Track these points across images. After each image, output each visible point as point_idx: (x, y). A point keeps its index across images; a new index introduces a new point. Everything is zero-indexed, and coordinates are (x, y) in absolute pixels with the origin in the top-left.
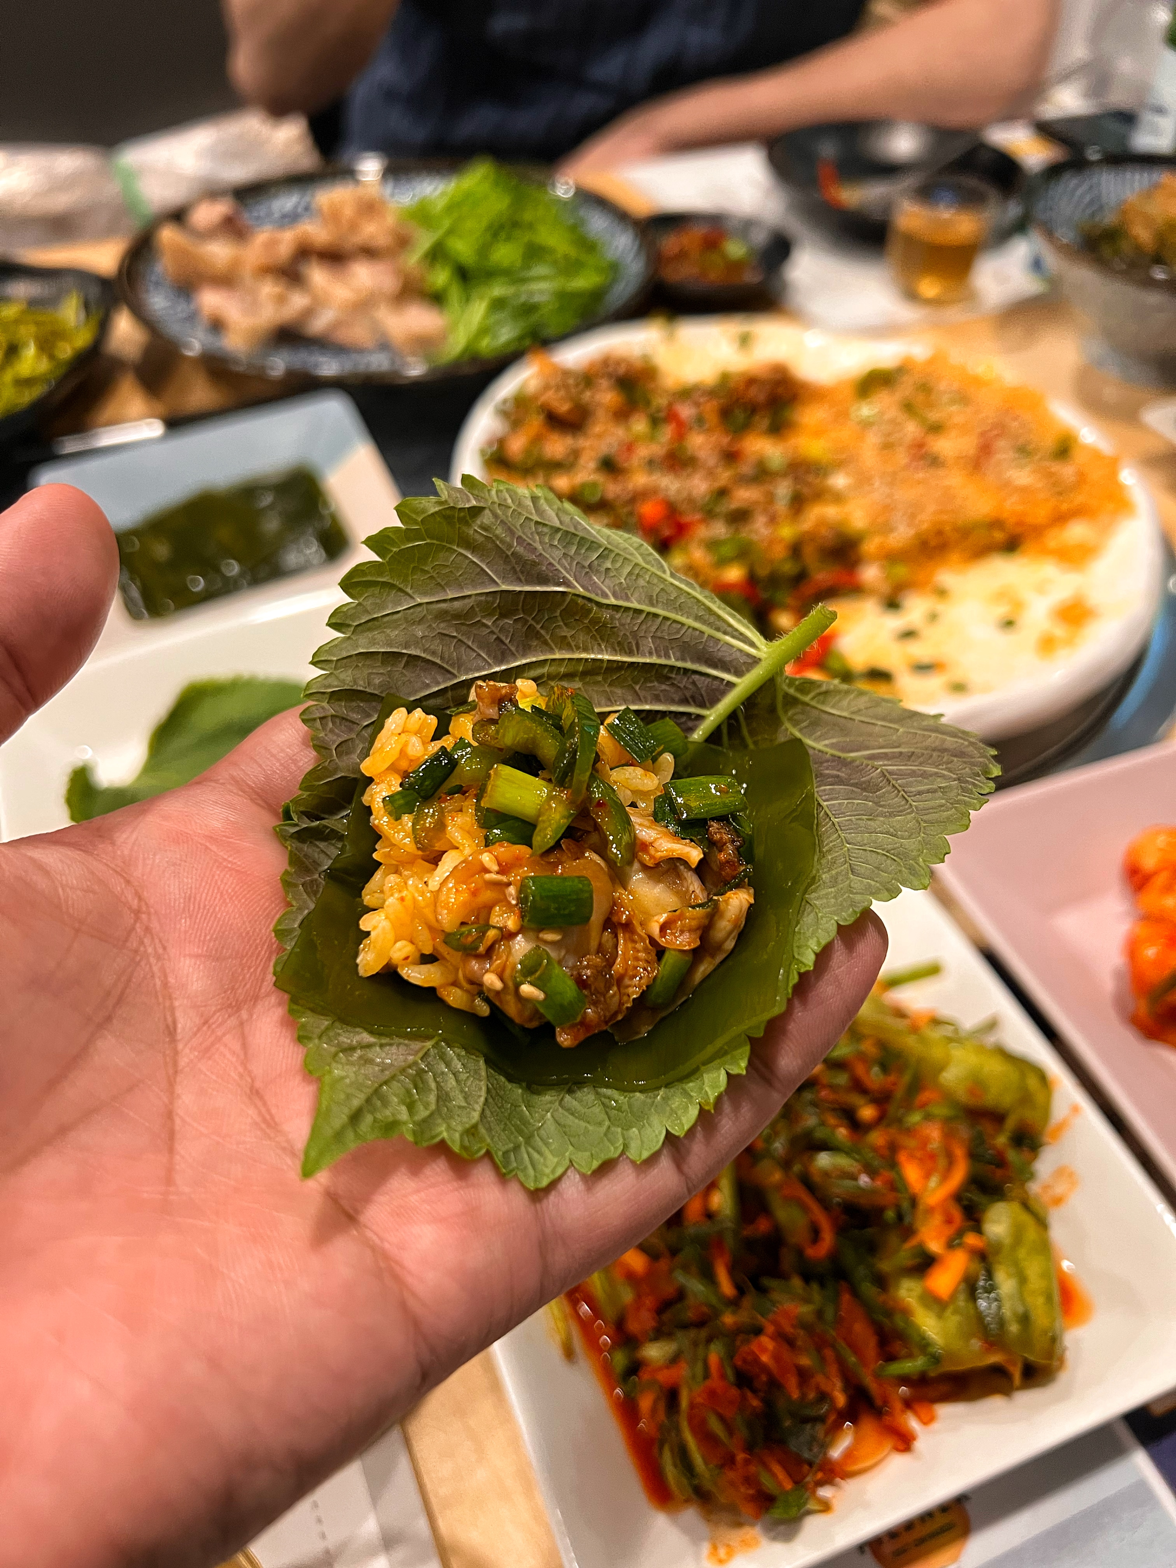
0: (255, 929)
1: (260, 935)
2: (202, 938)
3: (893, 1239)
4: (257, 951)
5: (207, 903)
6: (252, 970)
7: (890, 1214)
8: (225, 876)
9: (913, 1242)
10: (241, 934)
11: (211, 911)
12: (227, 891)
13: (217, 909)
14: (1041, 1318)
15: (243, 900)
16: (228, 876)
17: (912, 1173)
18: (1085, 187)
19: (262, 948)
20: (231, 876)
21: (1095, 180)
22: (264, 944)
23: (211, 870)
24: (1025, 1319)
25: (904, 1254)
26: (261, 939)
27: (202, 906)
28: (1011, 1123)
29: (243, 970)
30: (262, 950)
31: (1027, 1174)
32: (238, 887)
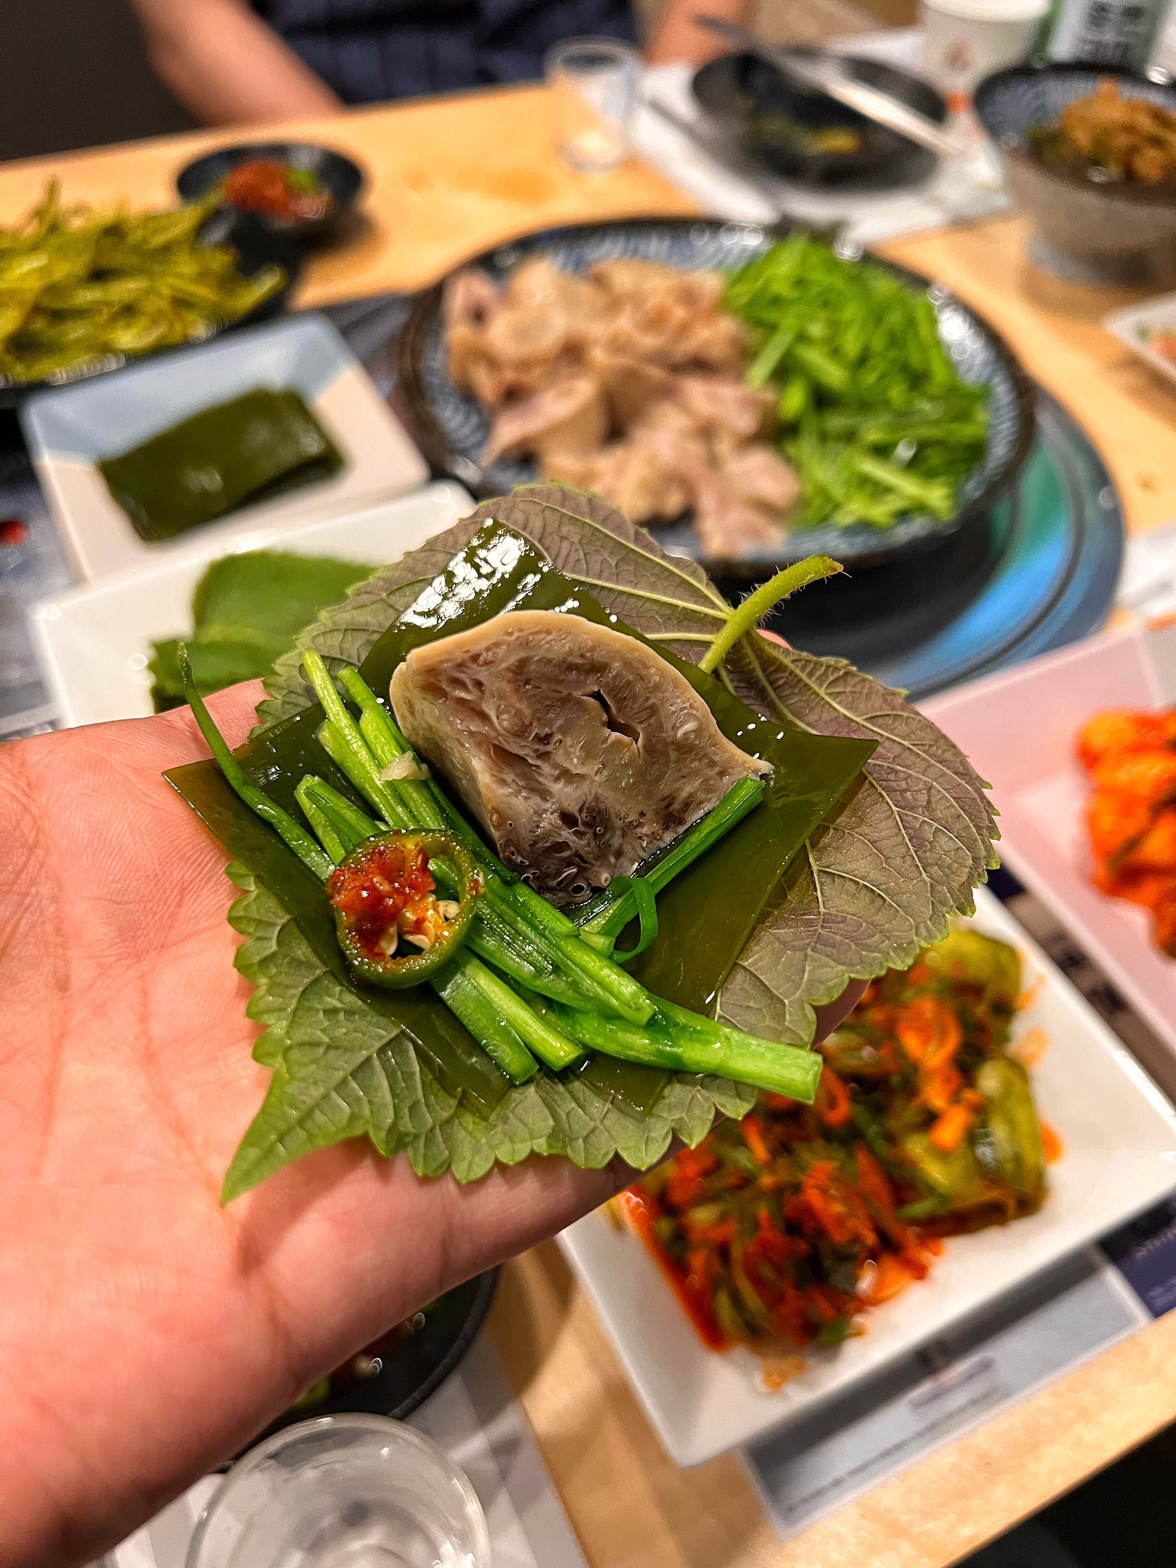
0: (165, 871)
1: (170, 880)
2: (104, 878)
3: (898, 1102)
4: (165, 896)
5: (114, 839)
6: (157, 917)
7: (895, 1079)
8: (139, 812)
9: (916, 1103)
10: (148, 876)
11: (117, 849)
12: (139, 827)
13: (124, 847)
14: (1030, 1157)
15: (156, 839)
16: (142, 811)
17: (911, 1043)
18: (1030, 95)
19: (172, 892)
20: (145, 812)
21: (1040, 88)
22: (173, 889)
23: (125, 803)
24: (1018, 1159)
25: (909, 1113)
26: (171, 884)
27: (108, 843)
28: (989, 995)
29: (146, 916)
30: (170, 895)
31: (1005, 1038)
32: (151, 825)
